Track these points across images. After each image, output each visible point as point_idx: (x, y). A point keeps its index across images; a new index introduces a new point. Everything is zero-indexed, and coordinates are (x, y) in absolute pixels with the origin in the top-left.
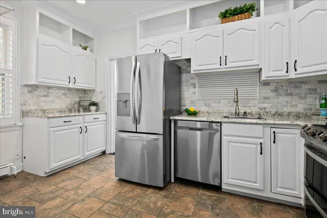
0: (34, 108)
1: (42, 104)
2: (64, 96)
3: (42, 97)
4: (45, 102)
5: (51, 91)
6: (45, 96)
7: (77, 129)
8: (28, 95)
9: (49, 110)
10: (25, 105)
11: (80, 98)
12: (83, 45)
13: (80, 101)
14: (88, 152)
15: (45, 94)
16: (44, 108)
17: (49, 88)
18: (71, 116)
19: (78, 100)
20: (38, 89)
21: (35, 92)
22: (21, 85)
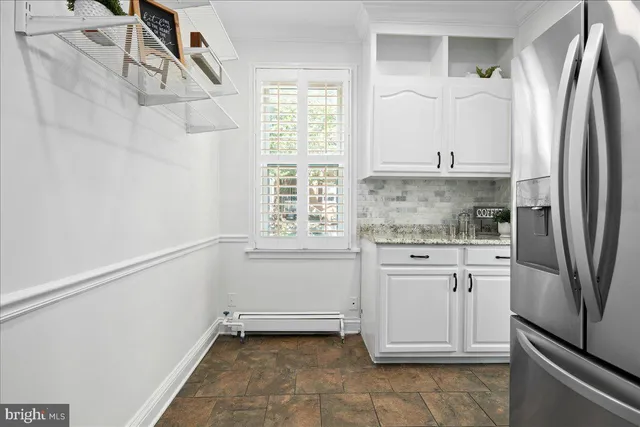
0: (378, 221)
1: (393, 215)
2: (438, 198)
3: (393, 200)
4: (398, 210)
5: (409, 188)
6: (398, 199)
7: (446, 278)
8: (368, 197)
9: (406, 227)
10: (365, 215)
11: (477, 200)
12: (485, 68)
13: (476, 208)
14: (475, 342)
15: (400, 195)
16: (398, 223)
17: (406, 181)
18: (427, 244)
19: (470, 205)
20: (386, 186)
21: (380, 191)
22: (358, 181)
